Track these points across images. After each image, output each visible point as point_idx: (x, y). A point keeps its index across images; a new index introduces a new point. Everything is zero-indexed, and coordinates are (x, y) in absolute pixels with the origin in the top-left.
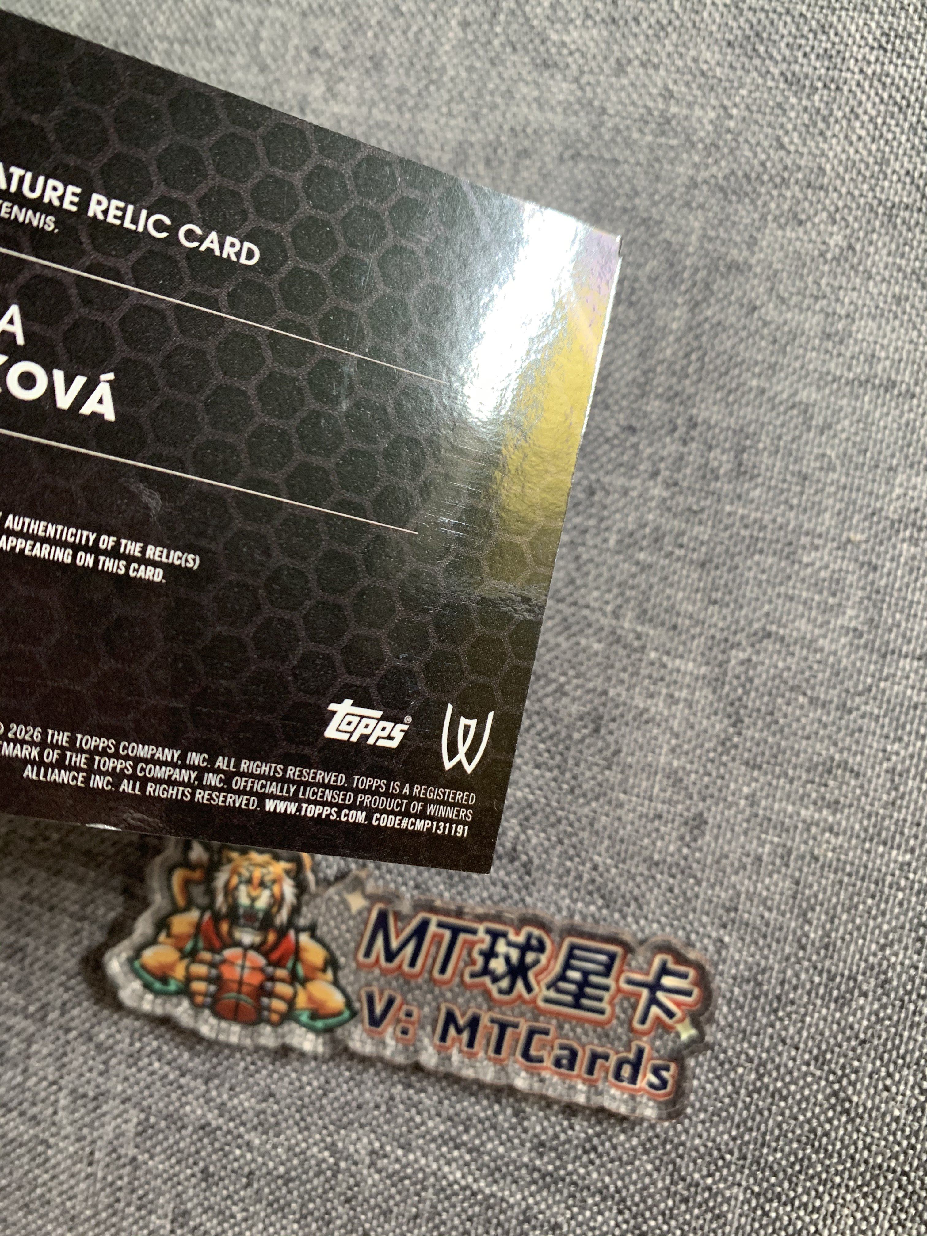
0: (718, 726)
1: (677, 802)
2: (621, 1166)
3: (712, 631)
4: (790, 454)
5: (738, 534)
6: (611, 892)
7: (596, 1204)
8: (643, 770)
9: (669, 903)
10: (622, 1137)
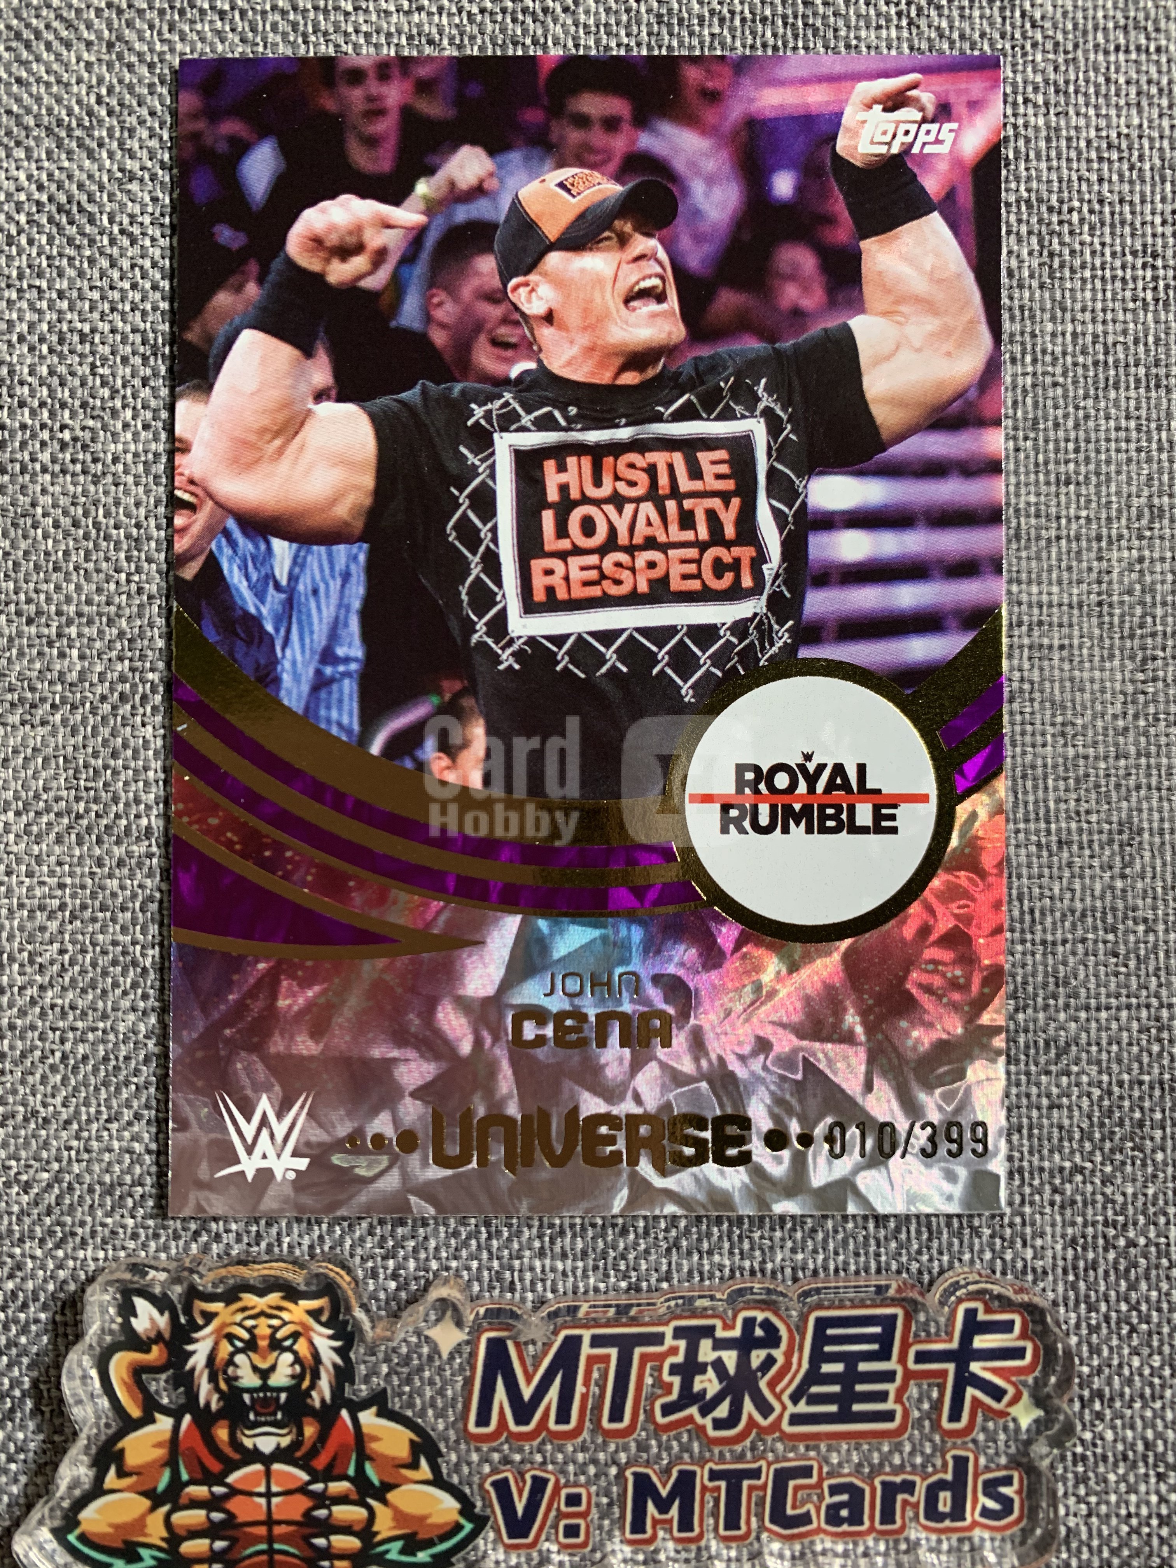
0: (1119, 676)
1: (1088, 812)
2: (1143, 1407)
3: (1074, 526)
4: (1123, 223)
5: (1075, 364)
6: (1025, 983)
7: (1124, 1479)
8: (1024, 777)
9: (1116, 974)
10: (1136, 1362)
